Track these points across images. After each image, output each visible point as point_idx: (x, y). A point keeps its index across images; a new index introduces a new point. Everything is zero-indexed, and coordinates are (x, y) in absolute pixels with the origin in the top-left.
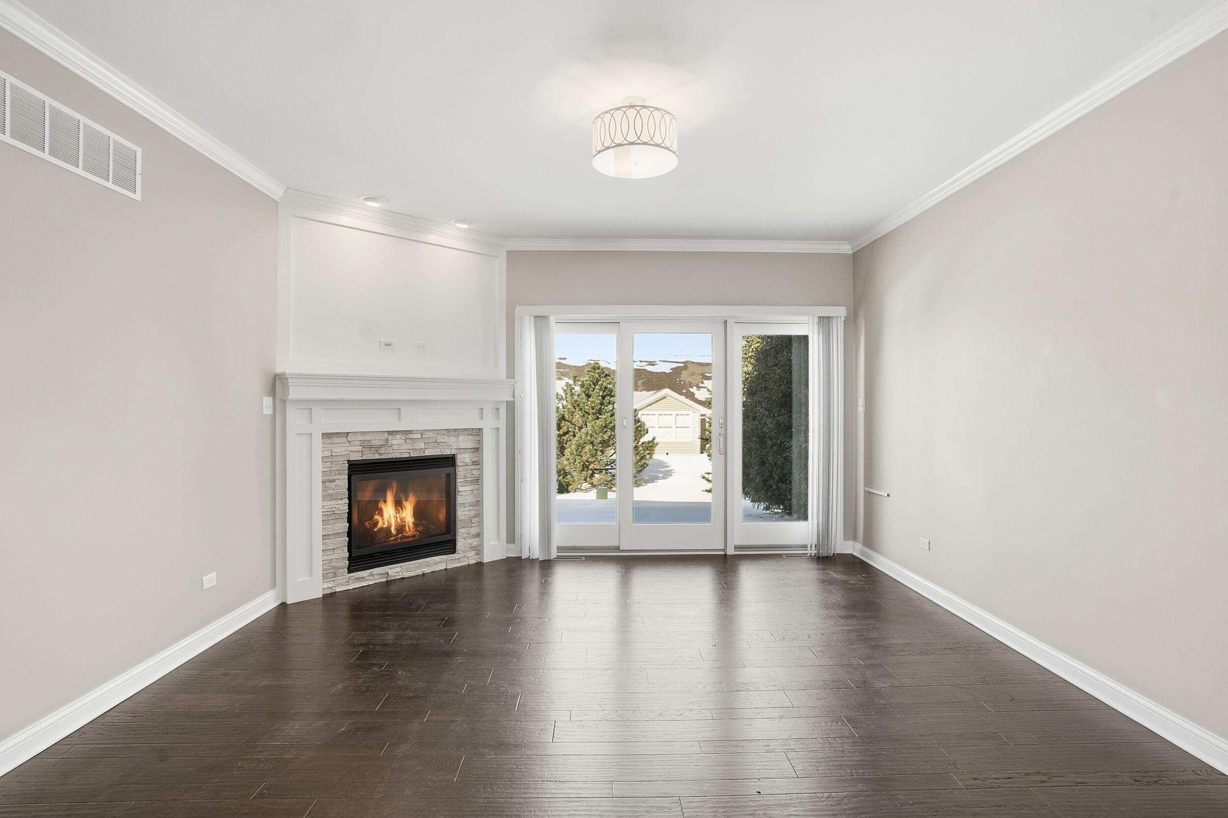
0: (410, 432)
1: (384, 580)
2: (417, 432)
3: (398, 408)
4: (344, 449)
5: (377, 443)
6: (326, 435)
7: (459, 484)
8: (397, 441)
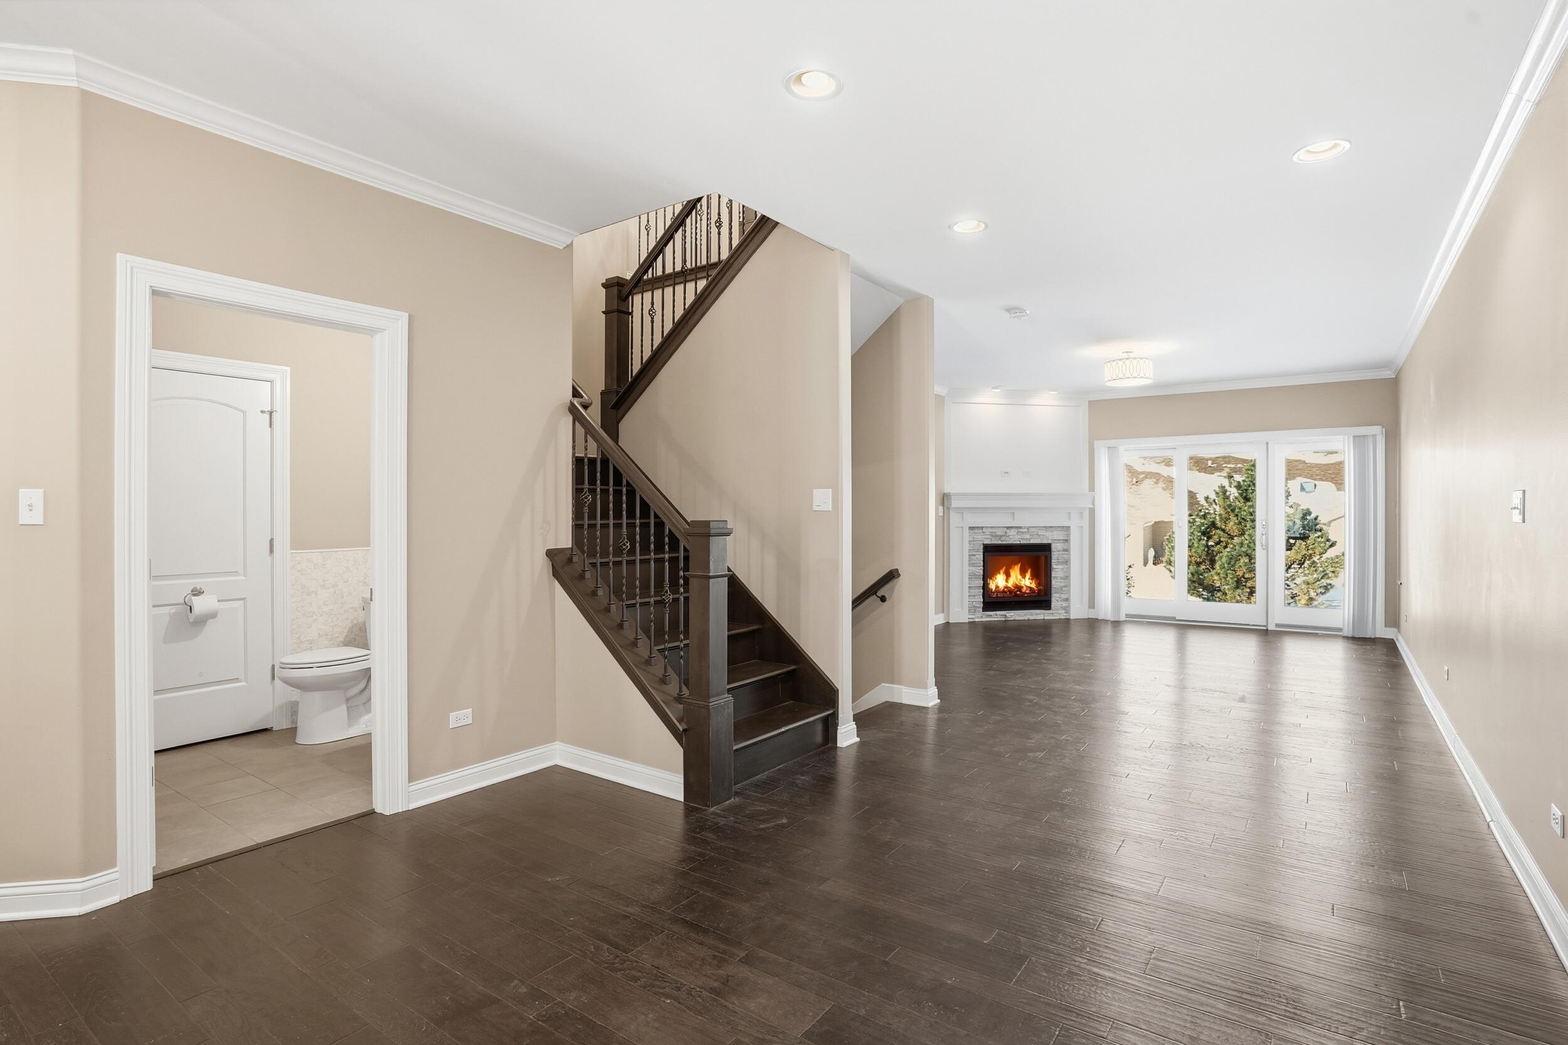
0: (1021, 527)
1: (1004, 619)
2: (1025, 528)
3: (1012, 512)
4: (980, 537)
5: (1000, 534)
6: (971, 528)
7: (1053, 564)
8: (1012, 532)
